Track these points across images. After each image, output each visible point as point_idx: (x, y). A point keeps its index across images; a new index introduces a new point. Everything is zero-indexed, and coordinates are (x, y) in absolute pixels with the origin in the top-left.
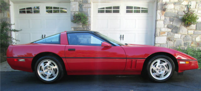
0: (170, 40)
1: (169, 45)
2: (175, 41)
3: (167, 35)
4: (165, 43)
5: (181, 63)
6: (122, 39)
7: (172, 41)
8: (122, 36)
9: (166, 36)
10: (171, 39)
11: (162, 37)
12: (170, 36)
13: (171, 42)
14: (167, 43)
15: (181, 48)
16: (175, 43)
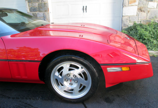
0: (141, 11)
1: (141, 18)
2: (148, 12)
3: (139, 4)
4: (135, 14)
5: (110, 69)
6: (85, 11)
7: (144, 11)
8: (85, 8)
9: (137, 5)
10: (143, 10)
11: (132, 7)
12: (142, 5)
13: (143, 13)
14: (138, 15)
15: (156, 21)
16: (149, 15)
